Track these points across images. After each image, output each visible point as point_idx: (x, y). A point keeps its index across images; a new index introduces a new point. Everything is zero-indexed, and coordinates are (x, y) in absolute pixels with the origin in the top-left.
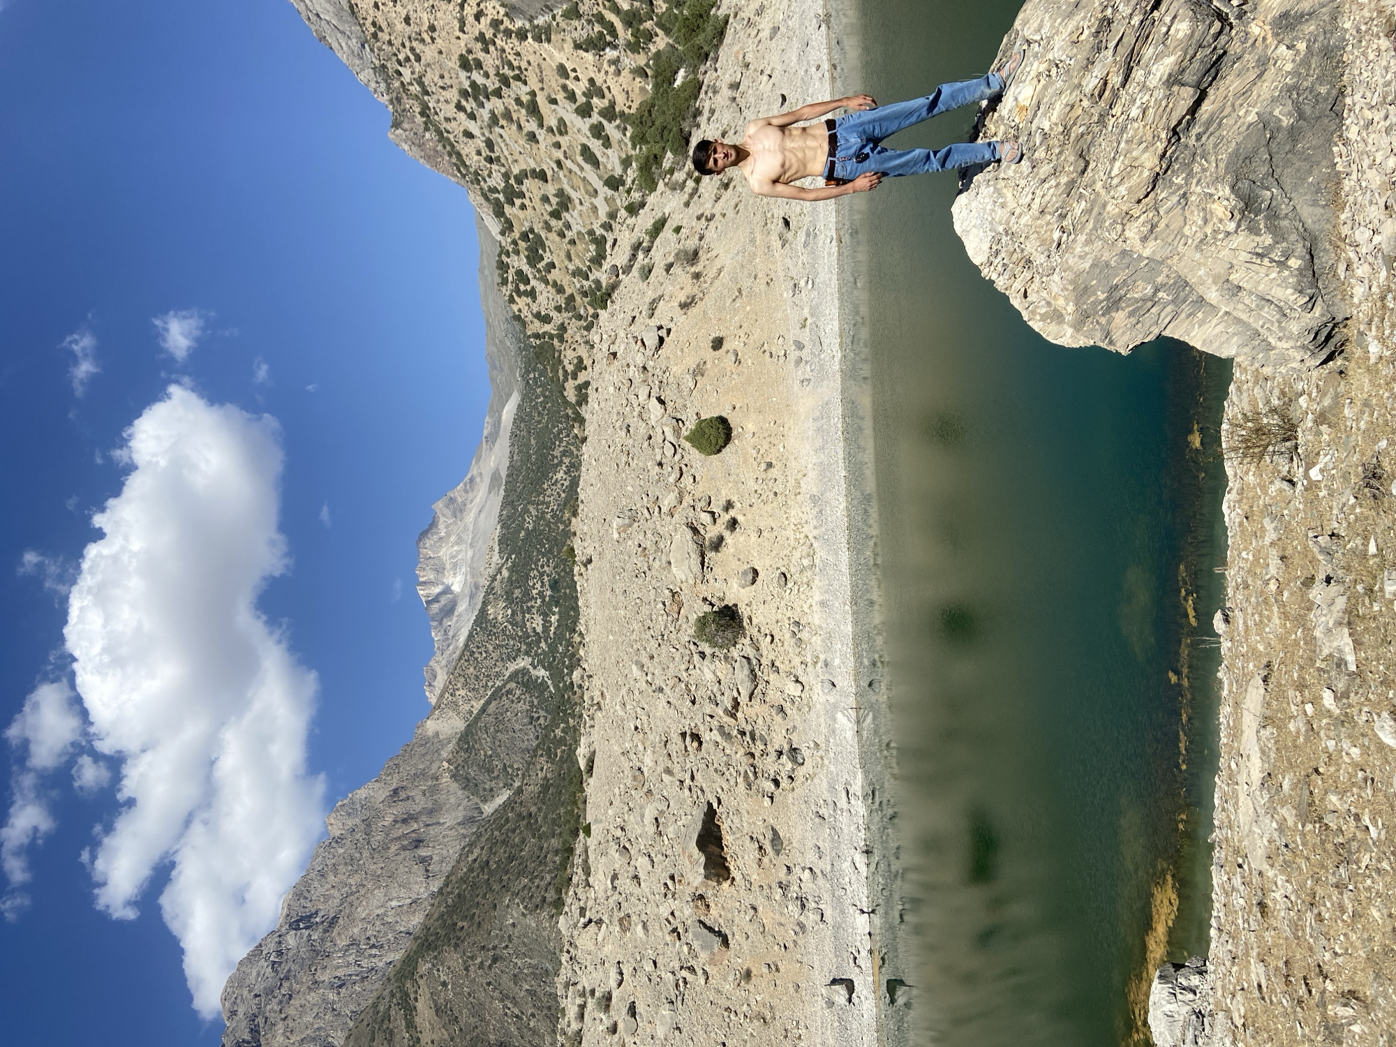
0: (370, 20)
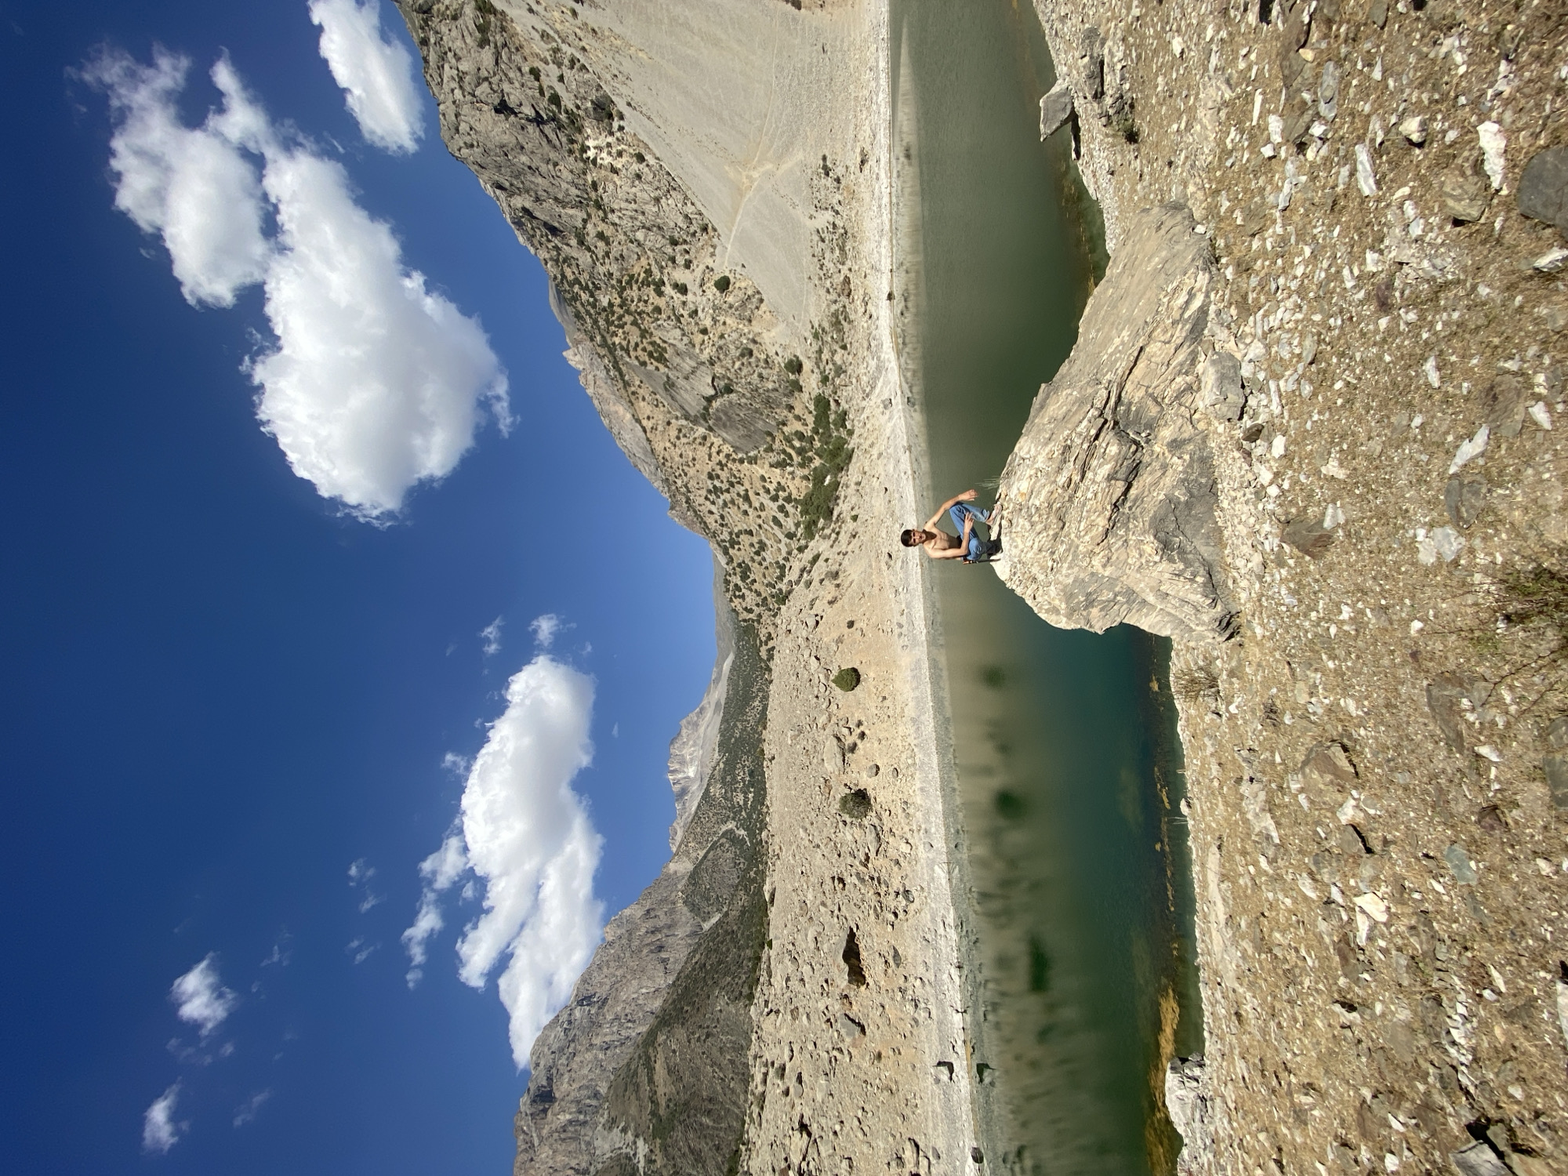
0: (661, 456)
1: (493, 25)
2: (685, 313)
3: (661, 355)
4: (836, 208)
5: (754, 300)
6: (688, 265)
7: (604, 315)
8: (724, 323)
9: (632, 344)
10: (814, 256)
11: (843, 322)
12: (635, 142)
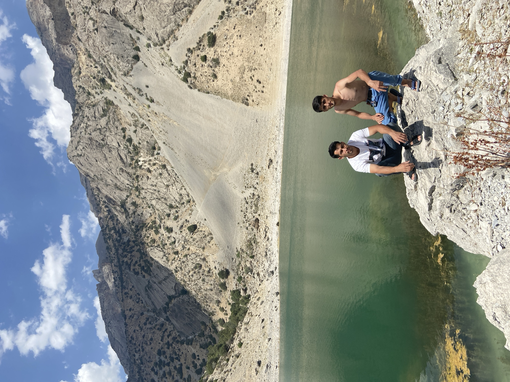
0: (131, 336)
1: (111, 110)
2: (168, 243)
3: (149, 267)
4: (255, 186)
5: (208, 238)
6: (176, 218)
7: (123, 246)
8: (189, 249)
9: (134, 262)
10: (242, 211)
11: (253, 244)
12: (163, 160)
